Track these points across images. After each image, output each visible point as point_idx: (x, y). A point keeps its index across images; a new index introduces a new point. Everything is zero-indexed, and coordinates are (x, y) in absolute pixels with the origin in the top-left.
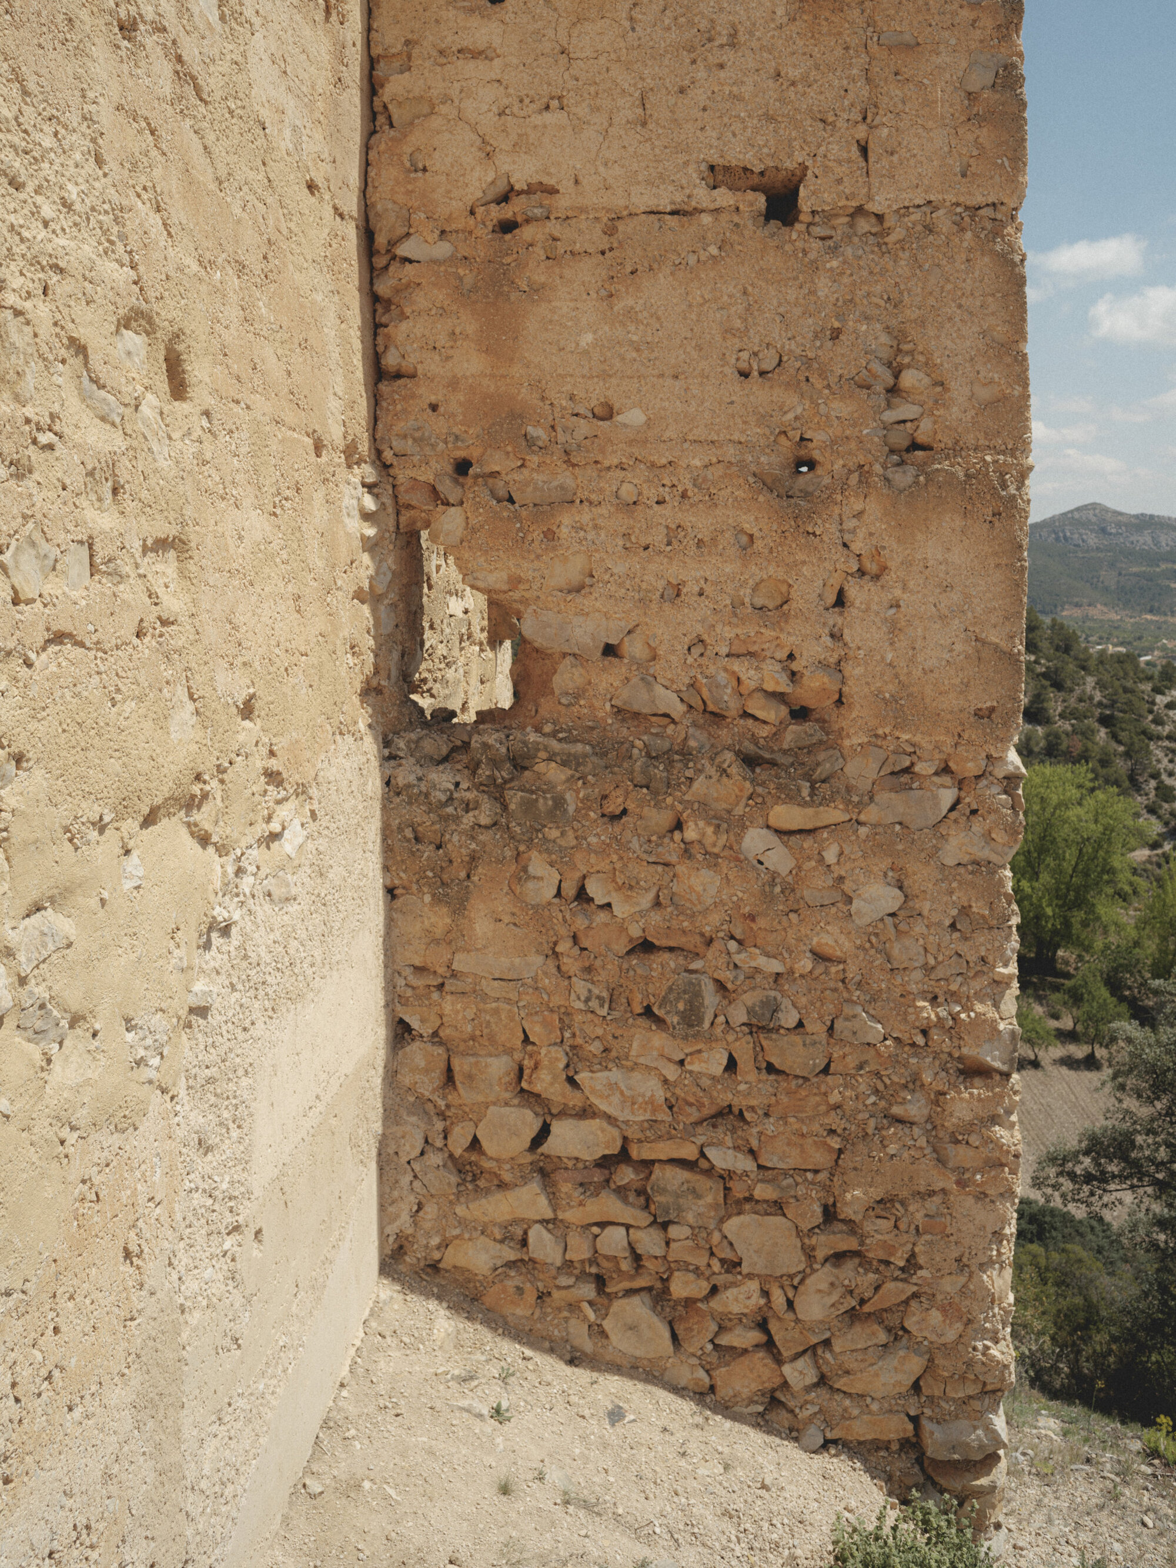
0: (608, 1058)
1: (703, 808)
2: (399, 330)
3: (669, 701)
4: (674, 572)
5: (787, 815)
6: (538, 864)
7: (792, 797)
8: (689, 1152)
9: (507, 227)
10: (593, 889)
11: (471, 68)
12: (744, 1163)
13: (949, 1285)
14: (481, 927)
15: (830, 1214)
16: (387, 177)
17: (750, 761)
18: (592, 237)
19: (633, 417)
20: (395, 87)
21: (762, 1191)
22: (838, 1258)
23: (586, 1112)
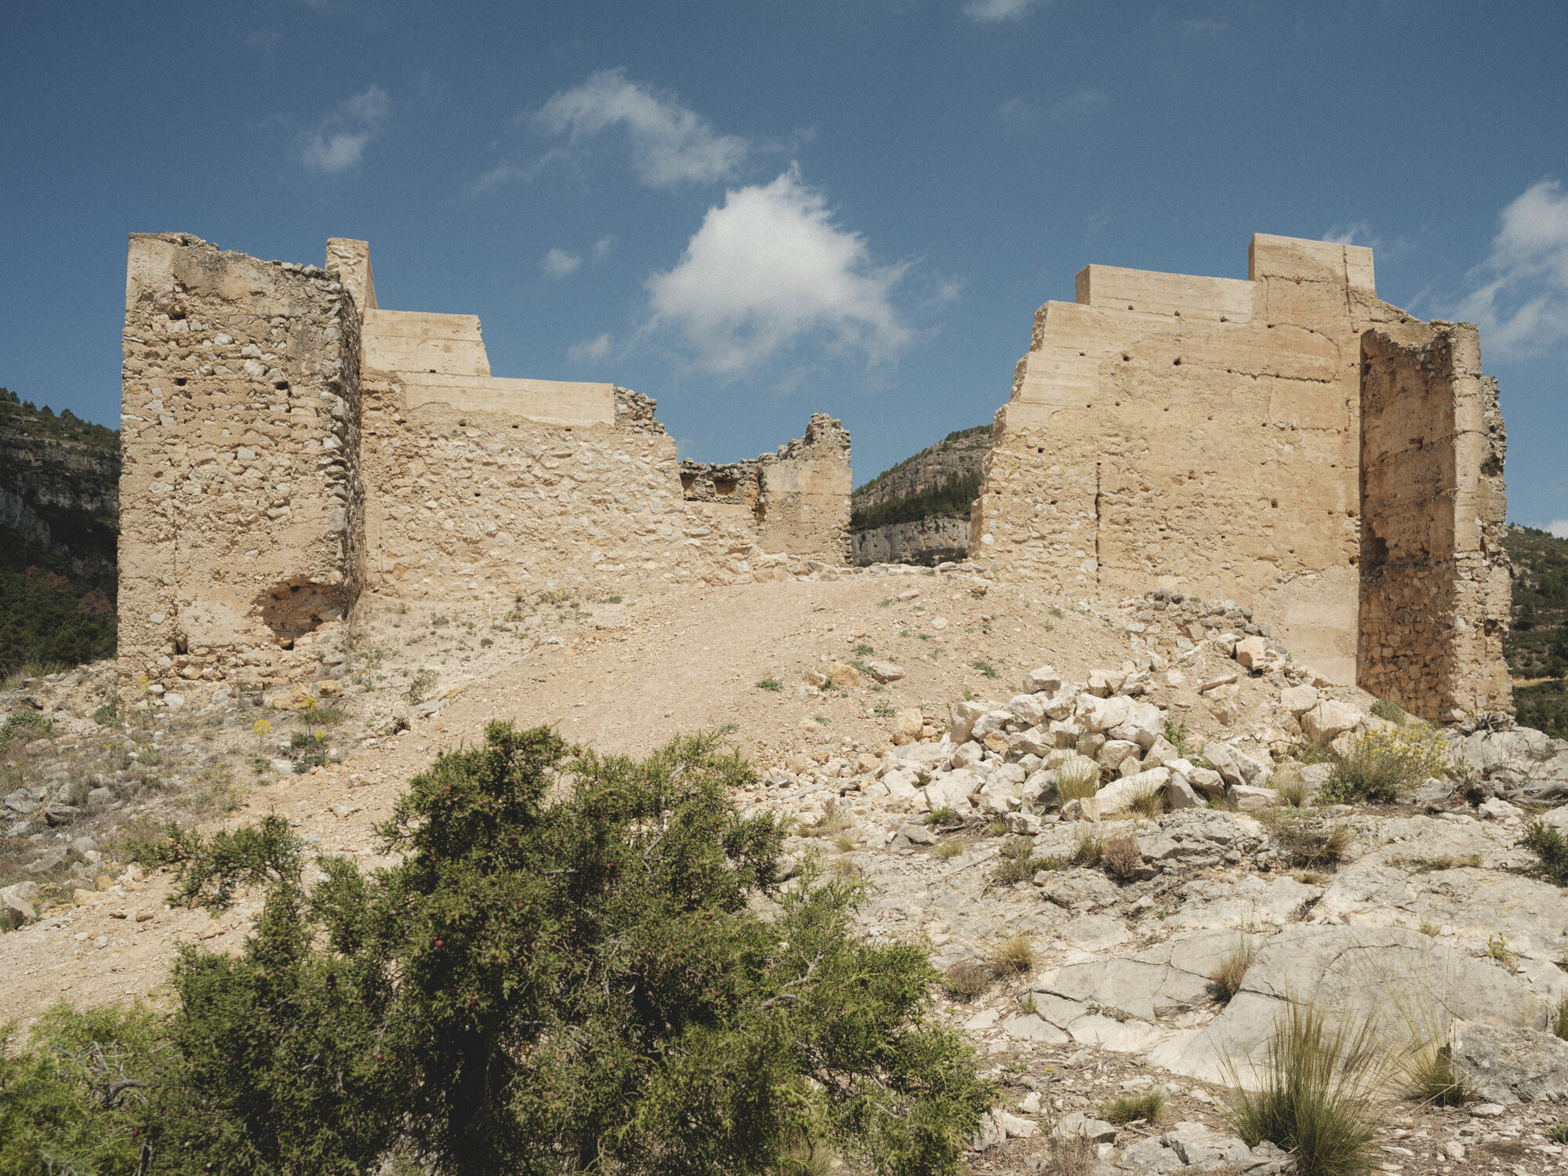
0: (1393, 633)
1: (1407, 576)
2: (1368, 486)
3: (1403, 554)
4: (1404, 526)
5: (1420, 575)
6: (1382, 593)
7: (1420, 571)
8: (1403, 652)
9: (1383, 461)
10: (1391, 596)
11: (1377, 430)
12: (1411, 653)
13: (1444, 678)
14: (1373, 607)
15: (1426, 665)
16: (1365, 456)
17: (1416, 564)
18: (1392, 460)
19: (1399, 496)
20: (1367, 436)
21: (1414, 659)
22: (1428, 674)
23: (1390, 646)
